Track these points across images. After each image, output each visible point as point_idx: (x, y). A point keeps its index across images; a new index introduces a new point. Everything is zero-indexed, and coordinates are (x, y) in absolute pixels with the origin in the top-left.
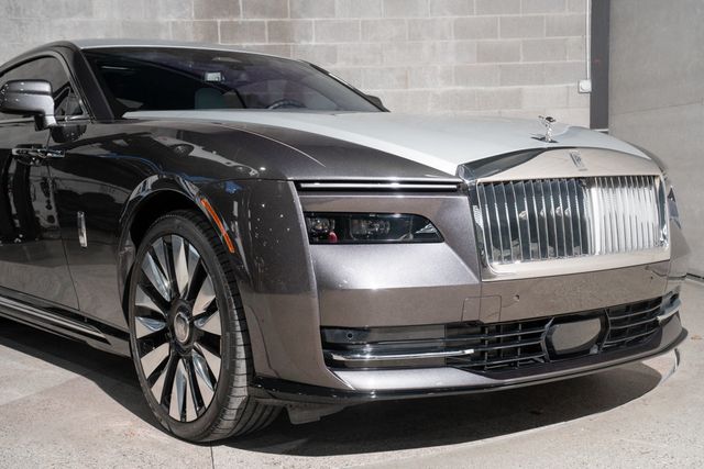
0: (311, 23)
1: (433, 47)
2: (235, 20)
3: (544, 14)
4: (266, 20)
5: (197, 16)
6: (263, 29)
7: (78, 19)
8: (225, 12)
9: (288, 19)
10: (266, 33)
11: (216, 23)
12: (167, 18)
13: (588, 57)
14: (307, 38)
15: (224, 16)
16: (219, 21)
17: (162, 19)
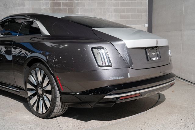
0: (79, 9)
1: (109, 15)
2: (60, 8)
3: (136, 7)
4: (68, 8)
5: (50, 7)
6: (67, 10)
7: (21, 7)
8: (58, 6)
9: (73, 8)
10: (68, 11)
11: (55, 9)
12: (43, 7)
13: (147, 18)
14: (78, 12)
15: (57, 7)
16: (56, 8)
17: (42, 8)
